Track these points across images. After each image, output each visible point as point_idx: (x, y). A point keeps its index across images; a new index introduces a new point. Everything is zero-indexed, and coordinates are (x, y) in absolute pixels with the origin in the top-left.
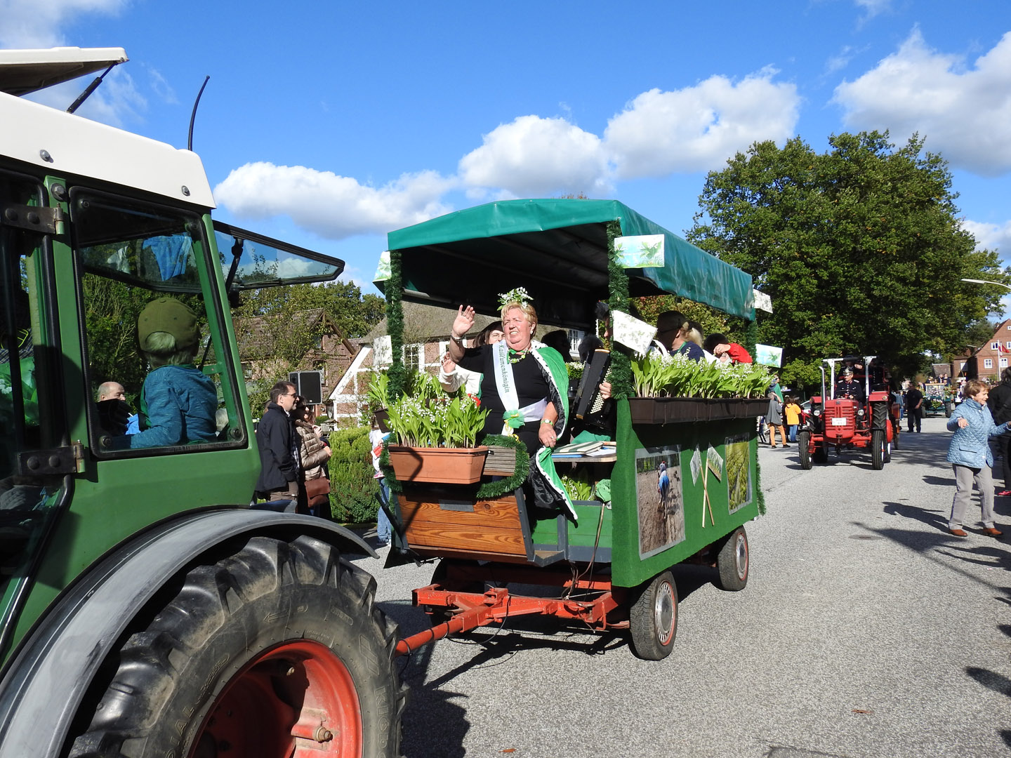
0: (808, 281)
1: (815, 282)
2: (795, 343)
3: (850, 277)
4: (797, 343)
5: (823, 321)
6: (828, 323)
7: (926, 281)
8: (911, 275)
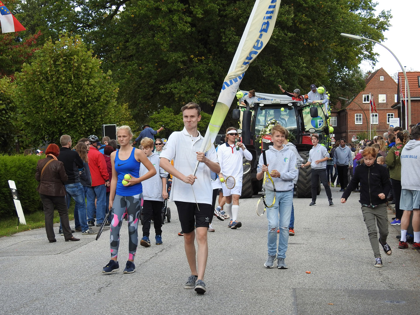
0: (181, 19)
1: (189, 19)
2: (163, 89)
3: (226, 16)
4: (166, 89)
5: (195, 64)
6: (200, 67)
7: (302, 26)
8: (288, 19)
